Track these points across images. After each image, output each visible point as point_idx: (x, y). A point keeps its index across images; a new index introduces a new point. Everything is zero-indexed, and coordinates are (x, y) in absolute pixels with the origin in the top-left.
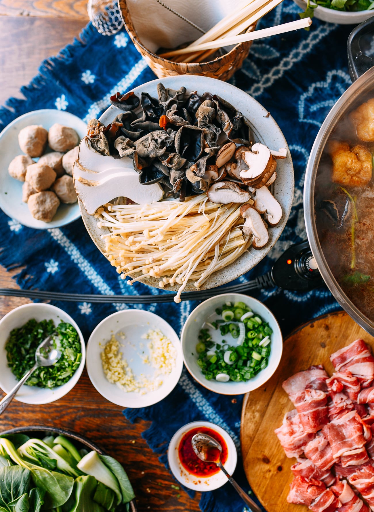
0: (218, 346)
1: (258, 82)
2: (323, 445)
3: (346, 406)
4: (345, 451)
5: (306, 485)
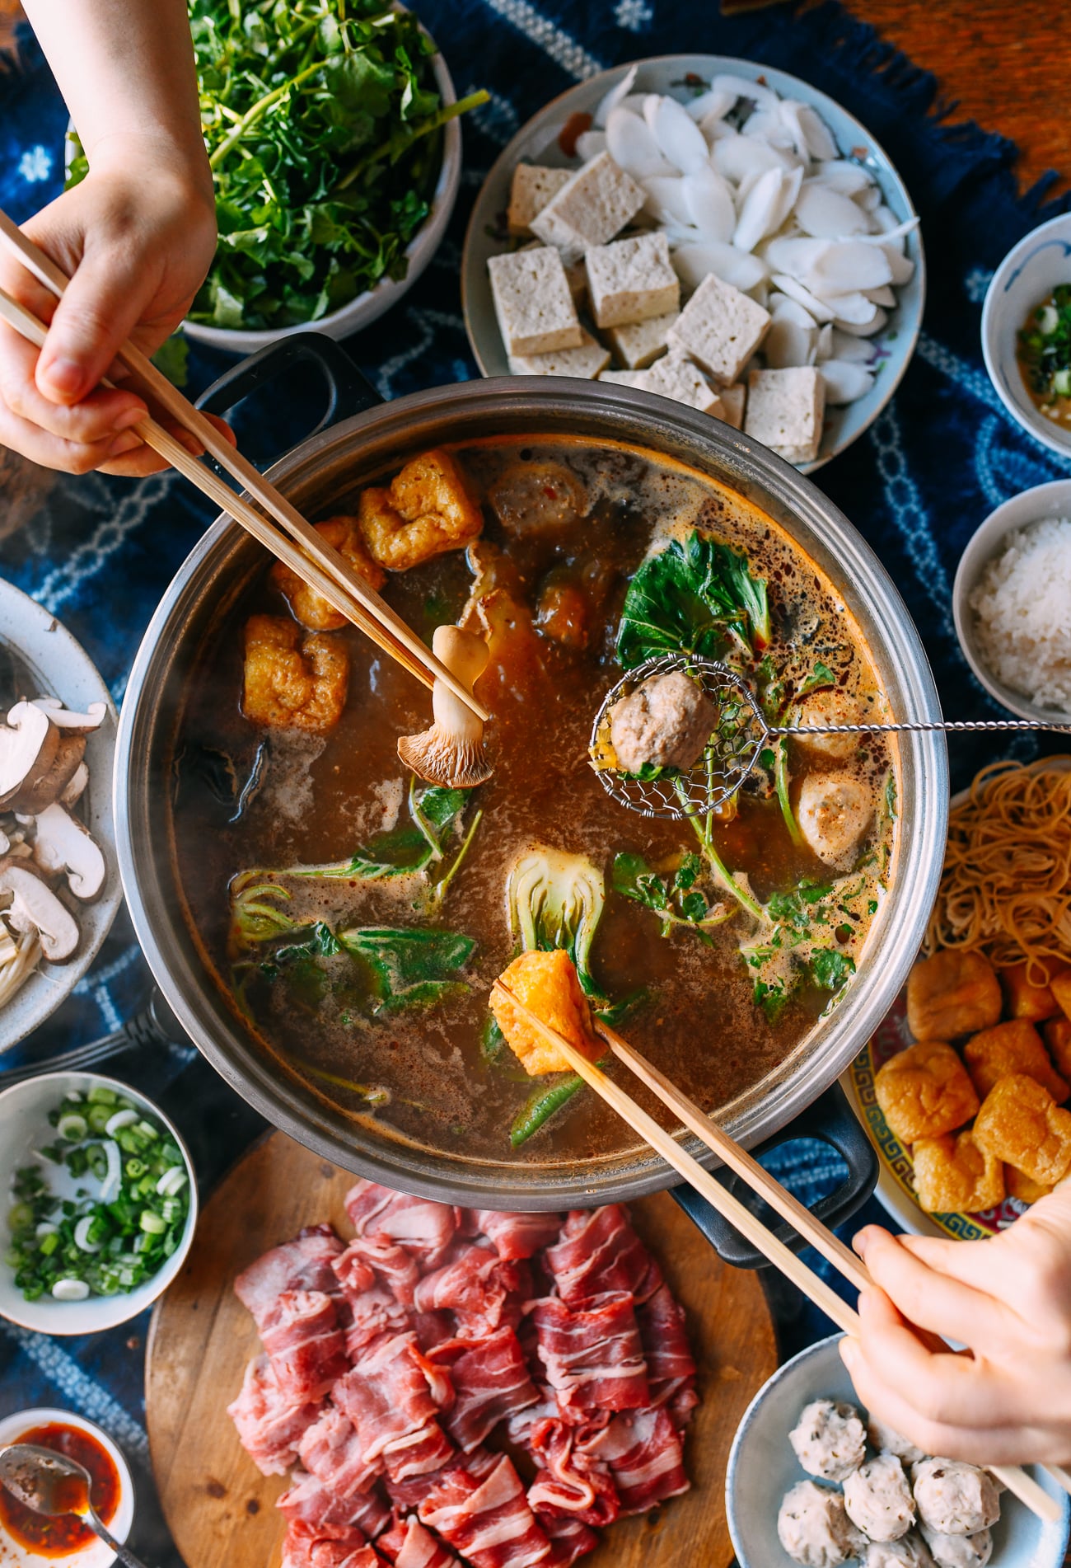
0: (68, 1208)
1: (108, 518)
2: (339, 1432)
3: (385, 1323)
4: (388, 1442)
5: (306, 1542)
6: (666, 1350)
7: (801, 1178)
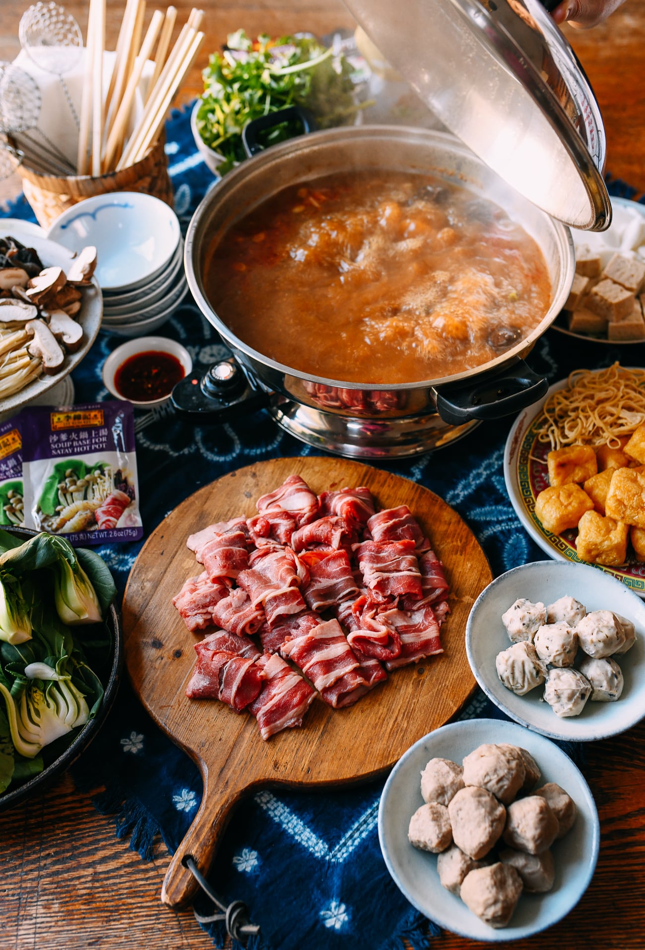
2: (239, 598)
6: (432, 575)
7: (508, 525)
